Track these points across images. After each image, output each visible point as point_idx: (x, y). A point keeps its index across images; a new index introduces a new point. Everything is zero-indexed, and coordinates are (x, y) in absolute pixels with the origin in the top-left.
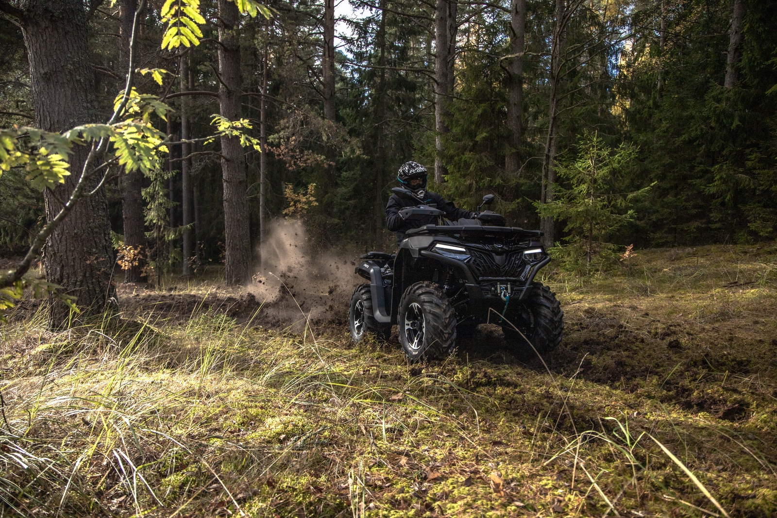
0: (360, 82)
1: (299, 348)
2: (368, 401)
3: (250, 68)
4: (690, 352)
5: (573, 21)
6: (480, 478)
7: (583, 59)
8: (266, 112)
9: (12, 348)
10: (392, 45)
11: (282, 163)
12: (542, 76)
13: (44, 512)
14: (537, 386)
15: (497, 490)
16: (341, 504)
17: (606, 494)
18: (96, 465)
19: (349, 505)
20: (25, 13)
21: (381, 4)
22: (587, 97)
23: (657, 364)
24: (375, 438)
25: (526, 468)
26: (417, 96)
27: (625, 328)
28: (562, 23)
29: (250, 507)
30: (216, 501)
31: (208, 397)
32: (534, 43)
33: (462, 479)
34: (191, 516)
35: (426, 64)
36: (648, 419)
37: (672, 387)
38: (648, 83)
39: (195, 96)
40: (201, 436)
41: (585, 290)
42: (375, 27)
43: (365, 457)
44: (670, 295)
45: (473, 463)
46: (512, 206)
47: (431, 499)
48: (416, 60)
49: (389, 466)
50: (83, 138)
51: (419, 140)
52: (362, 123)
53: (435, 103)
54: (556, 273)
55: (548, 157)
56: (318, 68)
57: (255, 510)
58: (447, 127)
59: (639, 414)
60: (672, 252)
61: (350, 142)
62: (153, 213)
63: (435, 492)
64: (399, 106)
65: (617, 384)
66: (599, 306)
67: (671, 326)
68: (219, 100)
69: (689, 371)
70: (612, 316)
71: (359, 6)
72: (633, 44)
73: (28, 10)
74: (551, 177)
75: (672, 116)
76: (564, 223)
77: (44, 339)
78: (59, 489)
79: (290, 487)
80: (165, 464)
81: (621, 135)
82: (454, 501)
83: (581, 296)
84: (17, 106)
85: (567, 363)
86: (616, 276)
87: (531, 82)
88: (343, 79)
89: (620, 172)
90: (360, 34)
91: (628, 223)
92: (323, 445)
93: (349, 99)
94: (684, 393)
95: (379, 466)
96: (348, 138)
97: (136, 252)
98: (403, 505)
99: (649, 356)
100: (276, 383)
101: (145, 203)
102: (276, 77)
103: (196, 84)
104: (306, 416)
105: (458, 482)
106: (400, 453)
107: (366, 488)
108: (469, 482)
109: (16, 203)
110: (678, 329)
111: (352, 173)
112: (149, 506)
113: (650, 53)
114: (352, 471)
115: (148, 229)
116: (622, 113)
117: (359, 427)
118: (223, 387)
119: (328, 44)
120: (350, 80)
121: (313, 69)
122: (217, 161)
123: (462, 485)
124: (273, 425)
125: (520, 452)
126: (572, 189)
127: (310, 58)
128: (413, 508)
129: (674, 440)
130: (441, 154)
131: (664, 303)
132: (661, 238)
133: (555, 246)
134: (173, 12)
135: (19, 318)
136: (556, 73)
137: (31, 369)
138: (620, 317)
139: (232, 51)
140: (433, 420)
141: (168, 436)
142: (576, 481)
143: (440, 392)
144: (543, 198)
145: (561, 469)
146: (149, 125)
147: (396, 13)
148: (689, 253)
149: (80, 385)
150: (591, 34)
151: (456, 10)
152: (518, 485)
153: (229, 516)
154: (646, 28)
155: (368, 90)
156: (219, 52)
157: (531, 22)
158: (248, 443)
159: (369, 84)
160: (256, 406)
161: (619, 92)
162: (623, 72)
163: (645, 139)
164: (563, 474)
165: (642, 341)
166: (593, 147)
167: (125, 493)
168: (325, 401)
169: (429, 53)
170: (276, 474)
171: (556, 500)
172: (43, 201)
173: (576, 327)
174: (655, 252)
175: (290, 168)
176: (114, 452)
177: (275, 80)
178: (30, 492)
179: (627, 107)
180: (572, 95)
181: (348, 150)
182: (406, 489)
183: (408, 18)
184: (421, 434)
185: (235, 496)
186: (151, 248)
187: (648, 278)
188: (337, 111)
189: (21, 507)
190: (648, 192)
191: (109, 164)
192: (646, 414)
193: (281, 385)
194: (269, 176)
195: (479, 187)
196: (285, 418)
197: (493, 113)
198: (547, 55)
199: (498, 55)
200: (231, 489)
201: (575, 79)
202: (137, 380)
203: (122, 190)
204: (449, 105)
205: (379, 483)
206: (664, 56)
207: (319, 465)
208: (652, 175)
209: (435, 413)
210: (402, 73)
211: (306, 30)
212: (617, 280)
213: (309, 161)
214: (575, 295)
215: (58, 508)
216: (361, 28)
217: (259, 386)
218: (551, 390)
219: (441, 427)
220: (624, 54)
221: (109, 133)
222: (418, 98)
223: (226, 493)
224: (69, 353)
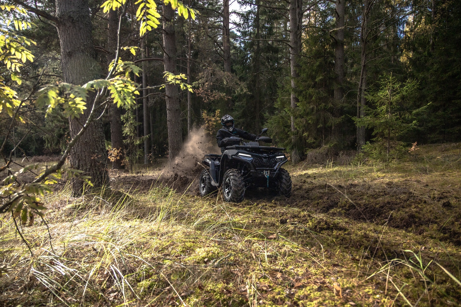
0: (245, 49)
1: (213, 207)
2: (256, 238)
3: (181, 43)
4: (458, 209)
5: (375, 5)
6: (327, 286)
7: (381, 29)
8: (190, 68)
9: (53, 206)
10: (264, 26)
11: (201, 98)
12: (356, 40)
13: (74, 299)
14: (358, 230)
15: (338, 294)
16: (242, 301)
17: (407, 299)
18: (101, 274)
19: (247, 301)
20: (59, 19)
21: (257, 2)
22: (385, 52)
23: (436, 217)
24: (261, 261)
25: (355, 281)
26: (279, 56)
27: (413, 194)
28: (368, 7)
29: (189, 301)
30: (169, 297)
31: (162, 235)
32: (350, 20)
33: (316, 287)
34: (155, 305)
35: (284, 36)
36: (432, 251)
37: (447, 231)
38: (424, 41)
39: (150, 61)
40: (159, 258)
41: (386, 171)
42: (253, 16)
43: (255, 273)
44: (442, 173)
45: (322, 277)
46: (339, 120)
47: (297, 299)
48: (278, 35)
49: (271, 278)
50: (93, 87)
51: (281, 82)
52: (247, 73)
53: (290, 60)
54: (367, 161)
55: (361, 90)
56: (220, 42)
57: (192, 303)
58: (298, 73)
59: (425, 248)
60: (443, 146)
61: (240, 85)
62: (127, 129)
63: (299, 294)
64: (269, 62)
65: (410, 229)
66: (395, 181)
67: (444, 193)
68: (163, 63)
69: (458, 221)
70: (404, 186)
71: (244, 4)
72: (414, 17)
73: (60, 18)
74: (363, 102)
75: (441, 61)
76: (372, 130)
77: (70, 201)
78: (81, 287)
79: (212, 290)
80: (139, 274)
81: (407, 74)
82: (311, 301)
83: (384, 175)
84: (54, 71)
85: (377, 216)
86: (406, 161)
87: (349, 44)
88: (235, 48)
89: (407, 97)
90: (244, 21)
91: (413, 129)
92: (230, 265)
93: (238, 59)
94: (455, 235)
95: (264, 278)
96: (238, 82)
97: (118, 151)
98: (280, 302)
99: (430, 211)
100: (201, 228)
101: (123, 123)
102: (196, 48)
103: (150, 54)
104: (219, 248)
105: (313, 289)
106: (277, 271)
107: (257, 291)
108: (320, 289)
109: (54, 125)
110: (448, 194)
111: (242, 103)
112: (131, 298)
113: (425, 22)
114: (249, 281)
115: (125, 138)
116: (407, 60)
117: (251, 254)
118: (170, 230)
119: (226, 28)
120: (239, 48)
121: (217, 43)
122: (163, 98)
123: (315, 291)
124: (201, 252)
125: (350, 271)
126: (377, 109)
127: (215, 36)
128: (286, 304)
129: (450, 265)
130: (295, 90)
131: (438, 178)
132: (434, 138)
133: (366, 144)
134: (142, 13)
135: (56, 190)
136: (365, 38)
137: (63, 218)
138: (410, 187)
139: (171, 34)
140: (295, 251)
141: (140, 258)
142: (387, 290)
143: (299, 233)
144: (358, 114)
145: (377, 282)
146: (129, 79)
147: (265, 7)
148: (454, 147)
149: (90, 227)
150: (386, 13)
151: (302, 3)
152: (351, 292)
153: (177, 306)
154: (422, 7)
155: (250, 54)
156: (163, 35)
157: (348, 8)
158: (186, 263)
159: (250, 50)
160: (190, 241)
161: (405, 48)
162: (408, 35)
163: (423, 76)
164: (379, 286)
165: (425, 202)
166: (390, 82)
167: (117, 290)
168: (230, 238)
169: (286, 30)
170: (204, 282)
171: (375, 302)
172: (68, 123)
173: (381, 194)
174: (431, 147)
175: (205, 101)
176: (111, 266)
177: (195, 50)
178: (66, 288)
179: (411, 56)
180: (375, 51)
181: (239, 89)
182: (282, 292)
183: (273, 10)
184: (288, 259)
185: (180, 294)
186: (127, 149)
187: (427, 163)
188: (232, 67)
189: (62, 296)
190: (426, 109)
191: (107, 102)
192: (430, 248)
193: (204, 229)
194: (193, 106)
195: (318, 109)
196: (207, 249)
197: (326, 64)
198: (358, 27)
199: (328, 29)
200: (177, 290)
201: (377, 41)
202: (121, 225)
203: (111, 116)
204: (299, 60)
205: (265, 288)
206: (434, 23)
207: (228, 277)
208: (428, 99)
209: (297, 246)
210: (270, 42)
211: (213, 20)
212: (407, 164)
213: (216, 97)
214: (379, 174)
215: (81, 298)
216: (245, 17)
217: (191, 229)
218: (368, 232)
219: (301, 255)
220: (408, 24)
221: (108, 84)
222: (279, 57)
223: (174, 292)
224: (83, 209)
